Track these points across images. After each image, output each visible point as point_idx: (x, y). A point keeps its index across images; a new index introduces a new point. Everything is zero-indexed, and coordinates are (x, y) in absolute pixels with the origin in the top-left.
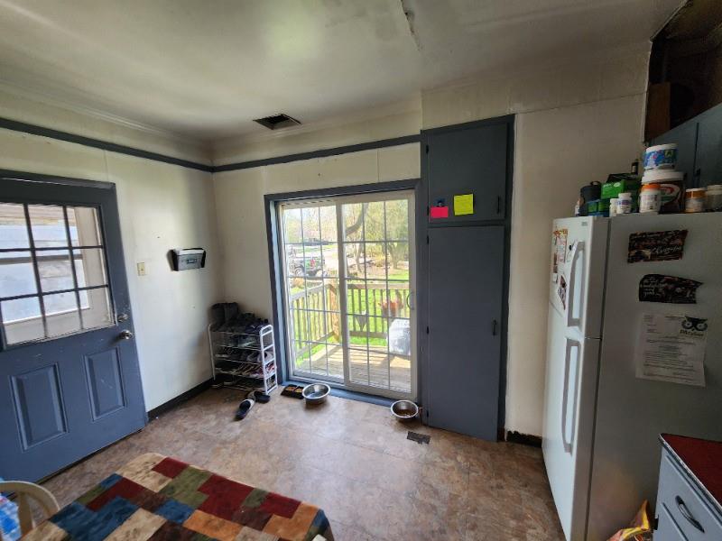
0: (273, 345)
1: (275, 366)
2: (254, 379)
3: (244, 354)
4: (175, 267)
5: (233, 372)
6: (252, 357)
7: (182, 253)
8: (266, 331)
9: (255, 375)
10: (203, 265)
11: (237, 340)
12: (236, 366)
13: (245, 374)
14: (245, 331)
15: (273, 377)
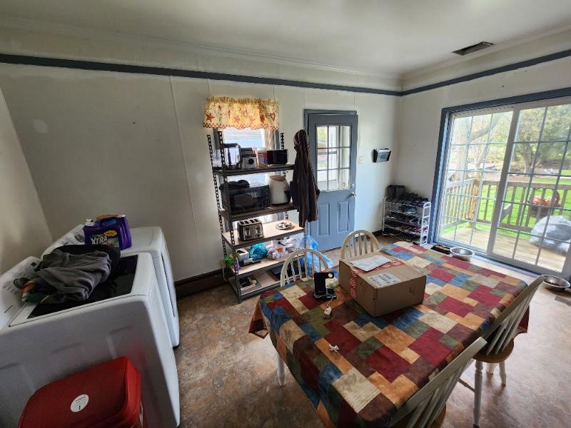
0: (429, 216)
1: (427, 230)
2: (412, 235)
3: (406, 218)
4: (375, 160)
5: (398, 229)
6: (413, 221)
7: (380, 151)
8: (427, 206)
9: (414, 233)
10: (388, 159)
11: (404, 208)
12: (400, 225)
13: (406, 231)
14: (411, 204)
15: (425, 237)
